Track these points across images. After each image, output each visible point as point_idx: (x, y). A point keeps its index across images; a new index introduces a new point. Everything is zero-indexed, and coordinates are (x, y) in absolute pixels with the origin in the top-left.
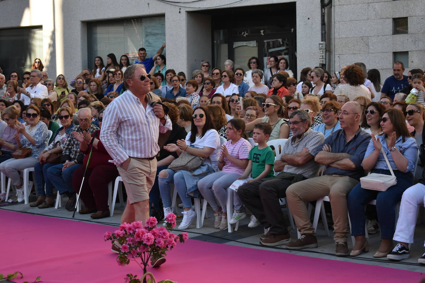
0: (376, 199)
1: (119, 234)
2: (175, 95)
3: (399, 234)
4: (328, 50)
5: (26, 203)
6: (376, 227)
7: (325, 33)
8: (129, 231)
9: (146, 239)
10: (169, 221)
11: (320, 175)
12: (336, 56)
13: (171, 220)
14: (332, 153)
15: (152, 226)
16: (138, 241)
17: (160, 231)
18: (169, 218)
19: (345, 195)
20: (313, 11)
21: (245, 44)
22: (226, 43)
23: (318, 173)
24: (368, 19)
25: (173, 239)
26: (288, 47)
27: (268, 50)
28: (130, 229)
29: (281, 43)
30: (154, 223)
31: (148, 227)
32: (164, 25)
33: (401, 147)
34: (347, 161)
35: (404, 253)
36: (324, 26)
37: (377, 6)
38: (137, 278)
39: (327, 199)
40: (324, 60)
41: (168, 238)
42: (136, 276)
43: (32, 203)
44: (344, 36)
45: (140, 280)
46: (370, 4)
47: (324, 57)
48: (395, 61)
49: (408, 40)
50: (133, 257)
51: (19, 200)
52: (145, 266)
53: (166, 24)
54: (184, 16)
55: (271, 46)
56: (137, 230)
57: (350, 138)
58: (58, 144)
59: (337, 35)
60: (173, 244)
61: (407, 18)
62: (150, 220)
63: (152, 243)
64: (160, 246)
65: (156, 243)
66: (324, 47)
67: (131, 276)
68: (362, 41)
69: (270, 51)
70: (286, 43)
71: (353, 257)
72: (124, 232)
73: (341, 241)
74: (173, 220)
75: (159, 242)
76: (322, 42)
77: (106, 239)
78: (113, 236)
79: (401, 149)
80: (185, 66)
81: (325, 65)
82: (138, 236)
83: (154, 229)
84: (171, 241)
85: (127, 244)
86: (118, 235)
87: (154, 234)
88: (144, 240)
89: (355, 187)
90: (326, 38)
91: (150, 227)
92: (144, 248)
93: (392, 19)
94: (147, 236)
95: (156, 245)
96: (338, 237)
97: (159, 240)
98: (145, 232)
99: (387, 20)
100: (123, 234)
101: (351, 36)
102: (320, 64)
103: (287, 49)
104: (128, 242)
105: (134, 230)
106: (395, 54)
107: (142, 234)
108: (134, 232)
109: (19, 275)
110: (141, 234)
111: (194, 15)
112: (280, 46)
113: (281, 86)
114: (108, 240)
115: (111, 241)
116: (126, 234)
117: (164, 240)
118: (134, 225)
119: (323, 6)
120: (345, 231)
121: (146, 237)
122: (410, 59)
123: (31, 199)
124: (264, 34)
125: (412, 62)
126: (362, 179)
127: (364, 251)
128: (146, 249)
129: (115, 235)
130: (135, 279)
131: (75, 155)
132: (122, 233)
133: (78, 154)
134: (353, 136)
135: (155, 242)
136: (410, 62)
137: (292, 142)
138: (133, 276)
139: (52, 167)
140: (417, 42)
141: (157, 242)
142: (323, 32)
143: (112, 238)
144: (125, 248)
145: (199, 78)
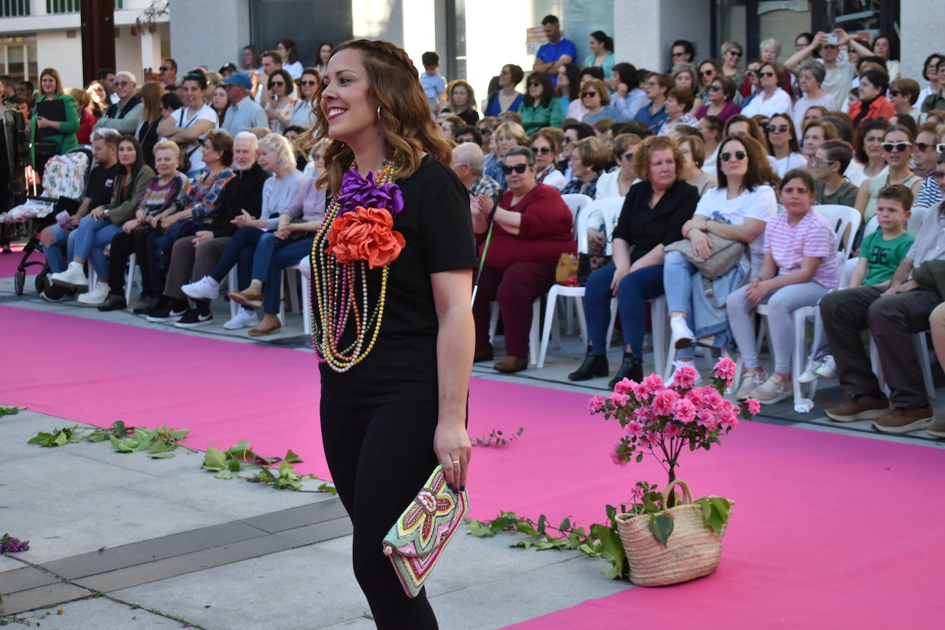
1: (618, 400)
2: (653, 115)
8: (640, 395)
9: (680, 410)
10: (722, 374)
13: (726, 374)
15: (687, 384)
16: (659, 416)
17: (706, 396)
18: (722, 370)
21: (784, 7)
22: (741, 3)
25: (731, 411)
26: (878, 11)
27: (833, 19)
28: (642, 391)
29: (864, 4)
30: (691, 379)
31: (679, 387)
38: (656, 491)
41: (721, 409)
42: (654, 487)
45: (663, 496)
50: (650, 448)
52: (672, 466)
55: (842, 10)
56: (657, 393)
60: (731, 421)
62: (682, 372)
63: (692, 420)
64: (706, 425)
65: (698, 418)
67: (646, 487)
69: (839, 19)
70: (874, 4)
72: (628, 397)
74: (730, 373)
75: (705, 418)
77: (593, 409)
78: (607, 404)
82: (661, 405)
83: (694, 391)
84: (727, 415)
85: (638, 420)
86: (617, 403)
87: (695, 401)
88: (676, 413)
91: (683, 388)
92: (673, 429)
94: (682, 404)
95: (699, 424)
97: (704, 413)
98: (675, 398)
100: (627, 401)
103: (876, 16)
104: (639, 417)
105: (651, 393)
107: (667, 400)
108: (651, 397)
110: (666, 402)
112: (861, 9)
113: (878, 96)
114: (596, 411)
115: (604, 414)
116: (633, 398)
117: (716, 413)
118: (649, 383)
121: (679, 407)
128: (677, 430)
129: (610, 403)
130: (654, 492)
132: (624, 399)
135: (696, 416)
137: (940, 214)
138: (650, 487)
141: (700, 417)
143: (606, 409)
144: (635, 428)
145: (683, 80)
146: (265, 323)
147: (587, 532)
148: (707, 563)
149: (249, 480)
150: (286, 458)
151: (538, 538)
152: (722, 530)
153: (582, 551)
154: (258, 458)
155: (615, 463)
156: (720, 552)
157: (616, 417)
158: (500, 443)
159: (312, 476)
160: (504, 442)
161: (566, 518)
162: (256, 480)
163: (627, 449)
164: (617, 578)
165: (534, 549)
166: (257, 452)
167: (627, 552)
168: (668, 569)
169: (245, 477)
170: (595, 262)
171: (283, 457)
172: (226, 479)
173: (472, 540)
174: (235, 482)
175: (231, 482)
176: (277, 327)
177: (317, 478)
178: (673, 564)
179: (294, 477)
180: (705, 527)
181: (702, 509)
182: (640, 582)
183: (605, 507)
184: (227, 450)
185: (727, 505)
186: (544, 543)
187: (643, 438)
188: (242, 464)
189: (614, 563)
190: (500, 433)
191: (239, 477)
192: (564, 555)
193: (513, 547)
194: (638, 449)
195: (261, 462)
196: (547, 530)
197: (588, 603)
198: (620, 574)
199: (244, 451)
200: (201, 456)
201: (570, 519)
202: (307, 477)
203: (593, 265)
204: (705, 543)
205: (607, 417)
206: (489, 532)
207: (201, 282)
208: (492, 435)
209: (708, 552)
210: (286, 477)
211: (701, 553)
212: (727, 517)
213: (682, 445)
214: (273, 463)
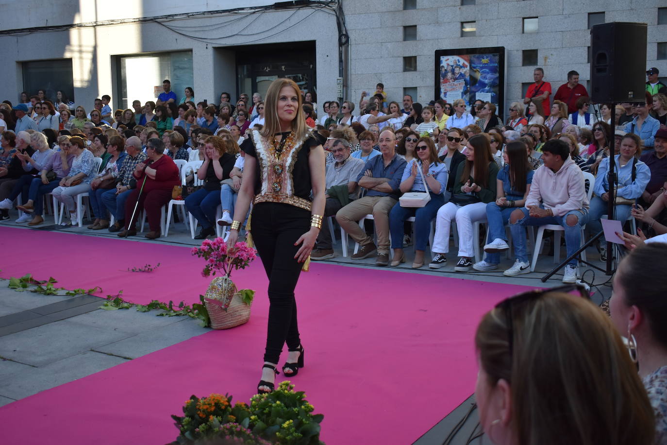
0: (414, 216)
2: (209, 125)
3: (437, 246)
4: (345, 85)
5: (80, 225)
6: (408, 241)
7: (343, 69)
11: (360, 197)
12: (353, 91)
14: (374, 179)
16: (222, 255)
19: (386, 212)
20: (331, 49)
21: (268, 79)
22: (248, 77)
23: (359, 195)
24: (381, 57)
25: (253, 252)
26: (307, 82)
28: (214, 244)
29: (301, 78)
32: (192, 60)
33: (434, 172)
34: (386, 185)
35: (443, 261)
36: (341, 63)
37: (389, 45)
39: (370, 217)
40: (342, 94)
43: (89, 226)
44: (359, 73)
46: (383, 44)
47: (342, 92)
48: (405, 94)
49: (417, 77)
50: (219, 269)
51: (74, 223)
53: (193, 59)
54: (210, 52)
56: (221, 245)
57: (387, 163)
58: (109, 171)
59: (353, 71)
61: (416, 57)
64: (243, 258)
65: (240, 256)
66: (342, 82)
68: (376, 77)
70: (306, 79)
71: (395, 267)
72: (208, 247)
73: (382, 252)
75: (242, 255)
76: (340, 78)
77: (193, 253)
78: (199, 251)
79: (434, 173)
80: (213, 99)
81: (343, 98)
84: (252, 254)
86: (203, 250)
89: (395, 206)
90: (344, 74)
93: (402, 58)
95: (240, 258)
96: (381, 249)
99: (399, 58)
100: (208, 249)
101: (365, 73)
102: (338, 98)
103: (306, 84)
104: (213, 256)
106: (405, 89)
108: (219, 247)
109: (98, 290)
111: (221, 51)
112: (300, 81)
113: (308, 117)
116: (211, 248)
117: (247, 253)
118: (218, 241)
119: (341, 44)
120: (387, 243)
122: (418, 94)
123: (85, 222)
124: (286, 70)
125: (420, 97)
126: (400, 198)
127: (402, 262)
131: (127, 181)
132: (206, 248)
133: (130, 180)
134: (390, 162)
136: (418, 96)
139: (107, 192)
140: (425, 79)
142: (341, 68)
143: (199, 253)
144: (212, 261)
145: (225, 110)
146: (35, 220)
147: (191, 307)
148: (245, 318)
149: (32, 292)
150: (49, 281)
151: (170, 311)
152: (251, 303)
153: (189, 316)
154: (36, 281)
155: (203, 276)
156: (250, 313)
157: (203, 256)
158: (150, 270)
159: (62, 289)
160: (151, 269)
161: (181, 301)
162: (35, 292)
163: (209, 270)
164: (205, 327)
165: (168, 316)
166: (35, 279)
167: (210, 315)
168: (228, 321)
169: (30, 290)
170: (189, 189)
171: (48, 281)
172: (20, 292)
173: (138, 313)
174: (25, 292)
175: (23, 293)
176: (41, 221)
177: (64, 289)
178: (230, 319)
179: (54, 289)
180: (243, 303)
181: (242, 295)
182: (216, 328)
183: (199, 296)
184: (21, 278)
185: (252, 293)
186: (172, 313)
187: (216, 265)
188: (28, 285)
189: (204, 320)
190: (149, 266)
191: (27, 291)
192: (182, 318)
193: (158, 315)
194: (214, 270)
195: (37, 283)
196: (173, 307)
197: (193, 338)
198: (207, 325)
199: (28, 278)
200: (7, 282)
201: (184, 302)
202: (60, 289)
203: (189, 191)
204: (243, 309)
205: (199, 256)
206: (147, 310)
207: (4, 201)
208: (146, 267)
209: (245, 313)
210: (50, 289)
211: (242, 314)
212: (252, 298)
213: (232, 267)
214: (43, 283)
